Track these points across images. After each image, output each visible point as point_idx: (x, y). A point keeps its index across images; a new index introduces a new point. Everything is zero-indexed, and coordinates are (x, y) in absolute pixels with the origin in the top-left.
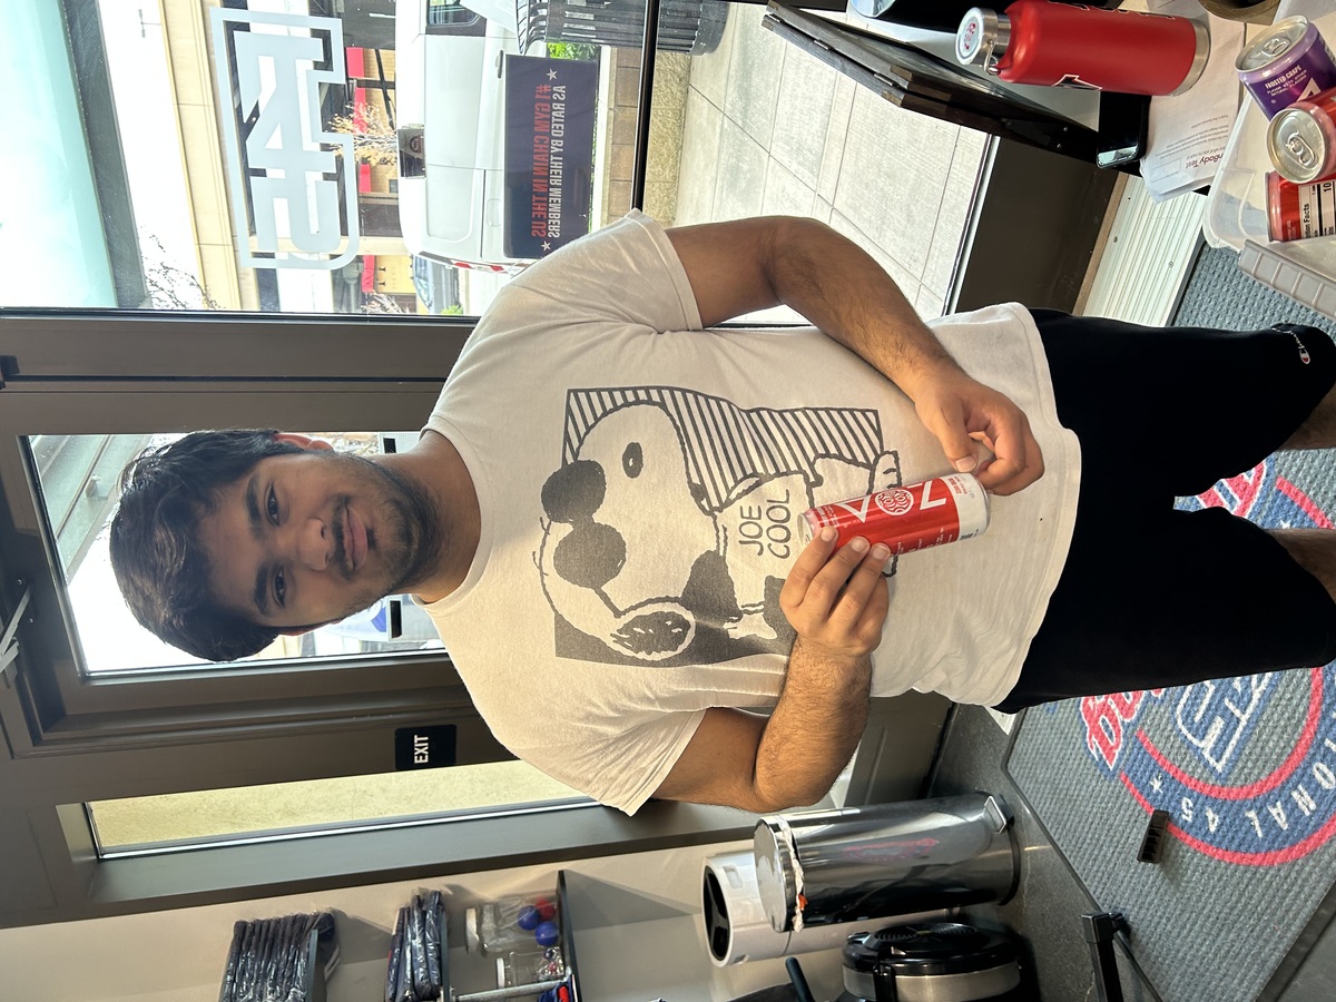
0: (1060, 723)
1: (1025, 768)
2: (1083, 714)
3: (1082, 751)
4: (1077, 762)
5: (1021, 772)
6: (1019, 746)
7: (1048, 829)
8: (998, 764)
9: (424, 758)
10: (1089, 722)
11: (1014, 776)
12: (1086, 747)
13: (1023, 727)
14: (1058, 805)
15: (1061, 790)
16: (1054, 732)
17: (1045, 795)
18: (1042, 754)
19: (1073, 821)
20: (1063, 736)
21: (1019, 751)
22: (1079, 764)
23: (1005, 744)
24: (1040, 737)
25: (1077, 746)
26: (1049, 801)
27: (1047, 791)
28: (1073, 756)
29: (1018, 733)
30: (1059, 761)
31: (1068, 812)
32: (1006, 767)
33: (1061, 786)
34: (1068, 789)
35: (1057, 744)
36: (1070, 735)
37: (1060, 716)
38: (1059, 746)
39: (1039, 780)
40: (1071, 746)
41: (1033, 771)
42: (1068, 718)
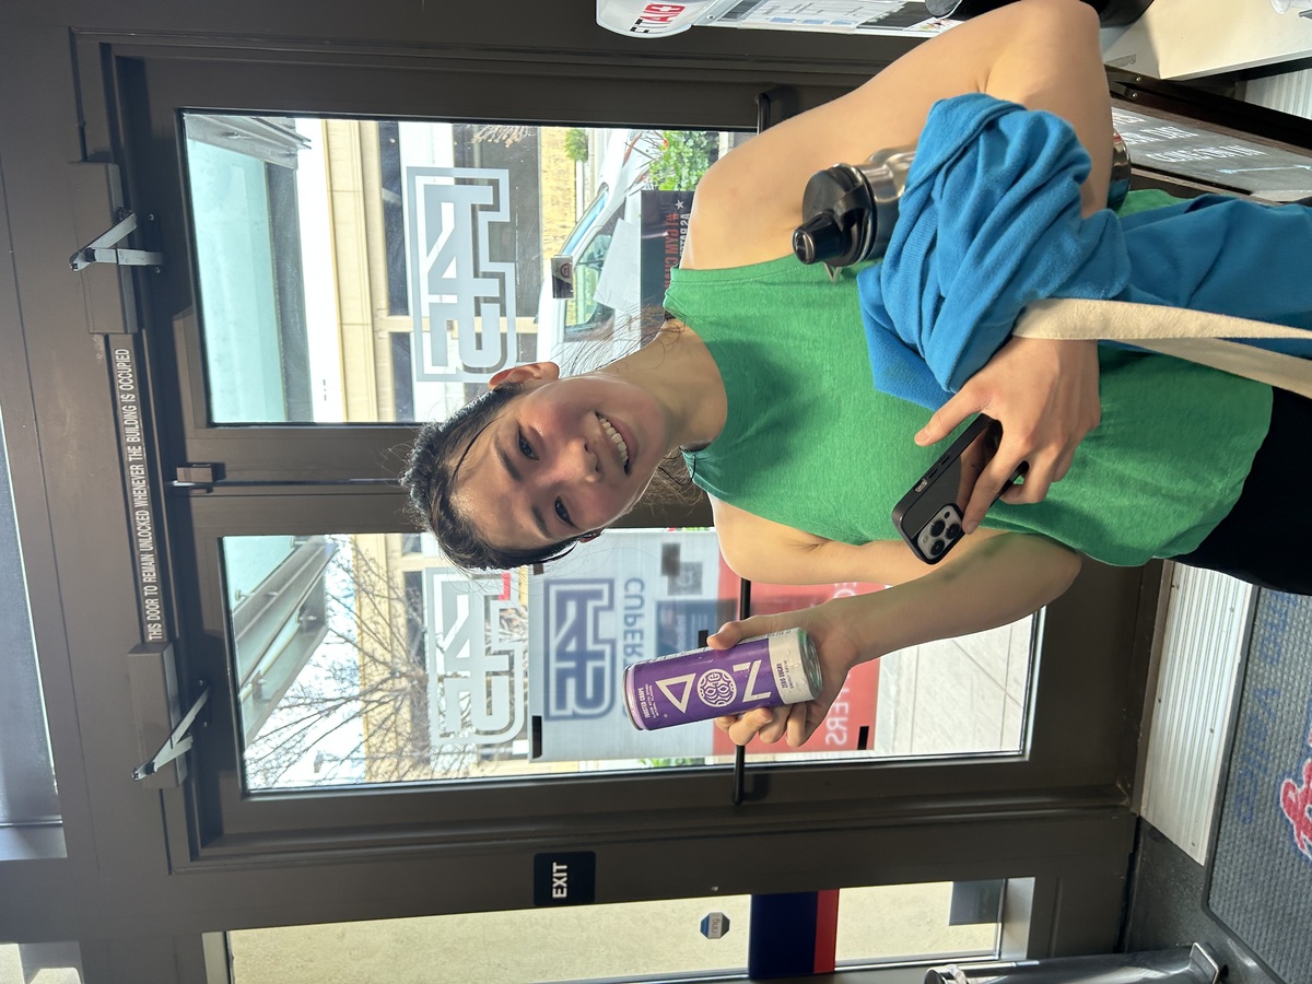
0: (1261, 832)
1: (1230, 899)
2: (1285, 811)
3: (1292, 855)
4: (1289, 871)
5: (1227, 907)
6: (1218, 876)
7: (1270, 966)
8: (1198, 906)
9: (562, 892)
10: (1294, 818)
11: (1218, 913)
12: (1297, 849)
13: (1219, 850)
14: (1276, 932)
15: (1277, 912)
16: (1255, 843)
17: (1259, 925)
18: (1247, 875)
19: (1298, 944)
20: (1268, 844)
21: (1220, 880)
22: (1292, 872)
23: (1202, 879)
24: (1241, 855)
25: (1286, 850)
26: (1265, 930)
27: (1260, 918)
28: (1283, 865)
29: (1214, 859)
30: (1268, 877)
31: (1289, 936)
32: (1208, 904)
33: (1275, 906)
34: (1284, 908)
35: (1262, 857)
36: (1275, 841)
37: (1259, 822)
38: (1265, 858)
39: (1249, 908)
40: (1279, 853)
41: (1240, 899)
42: (1268, 822)
